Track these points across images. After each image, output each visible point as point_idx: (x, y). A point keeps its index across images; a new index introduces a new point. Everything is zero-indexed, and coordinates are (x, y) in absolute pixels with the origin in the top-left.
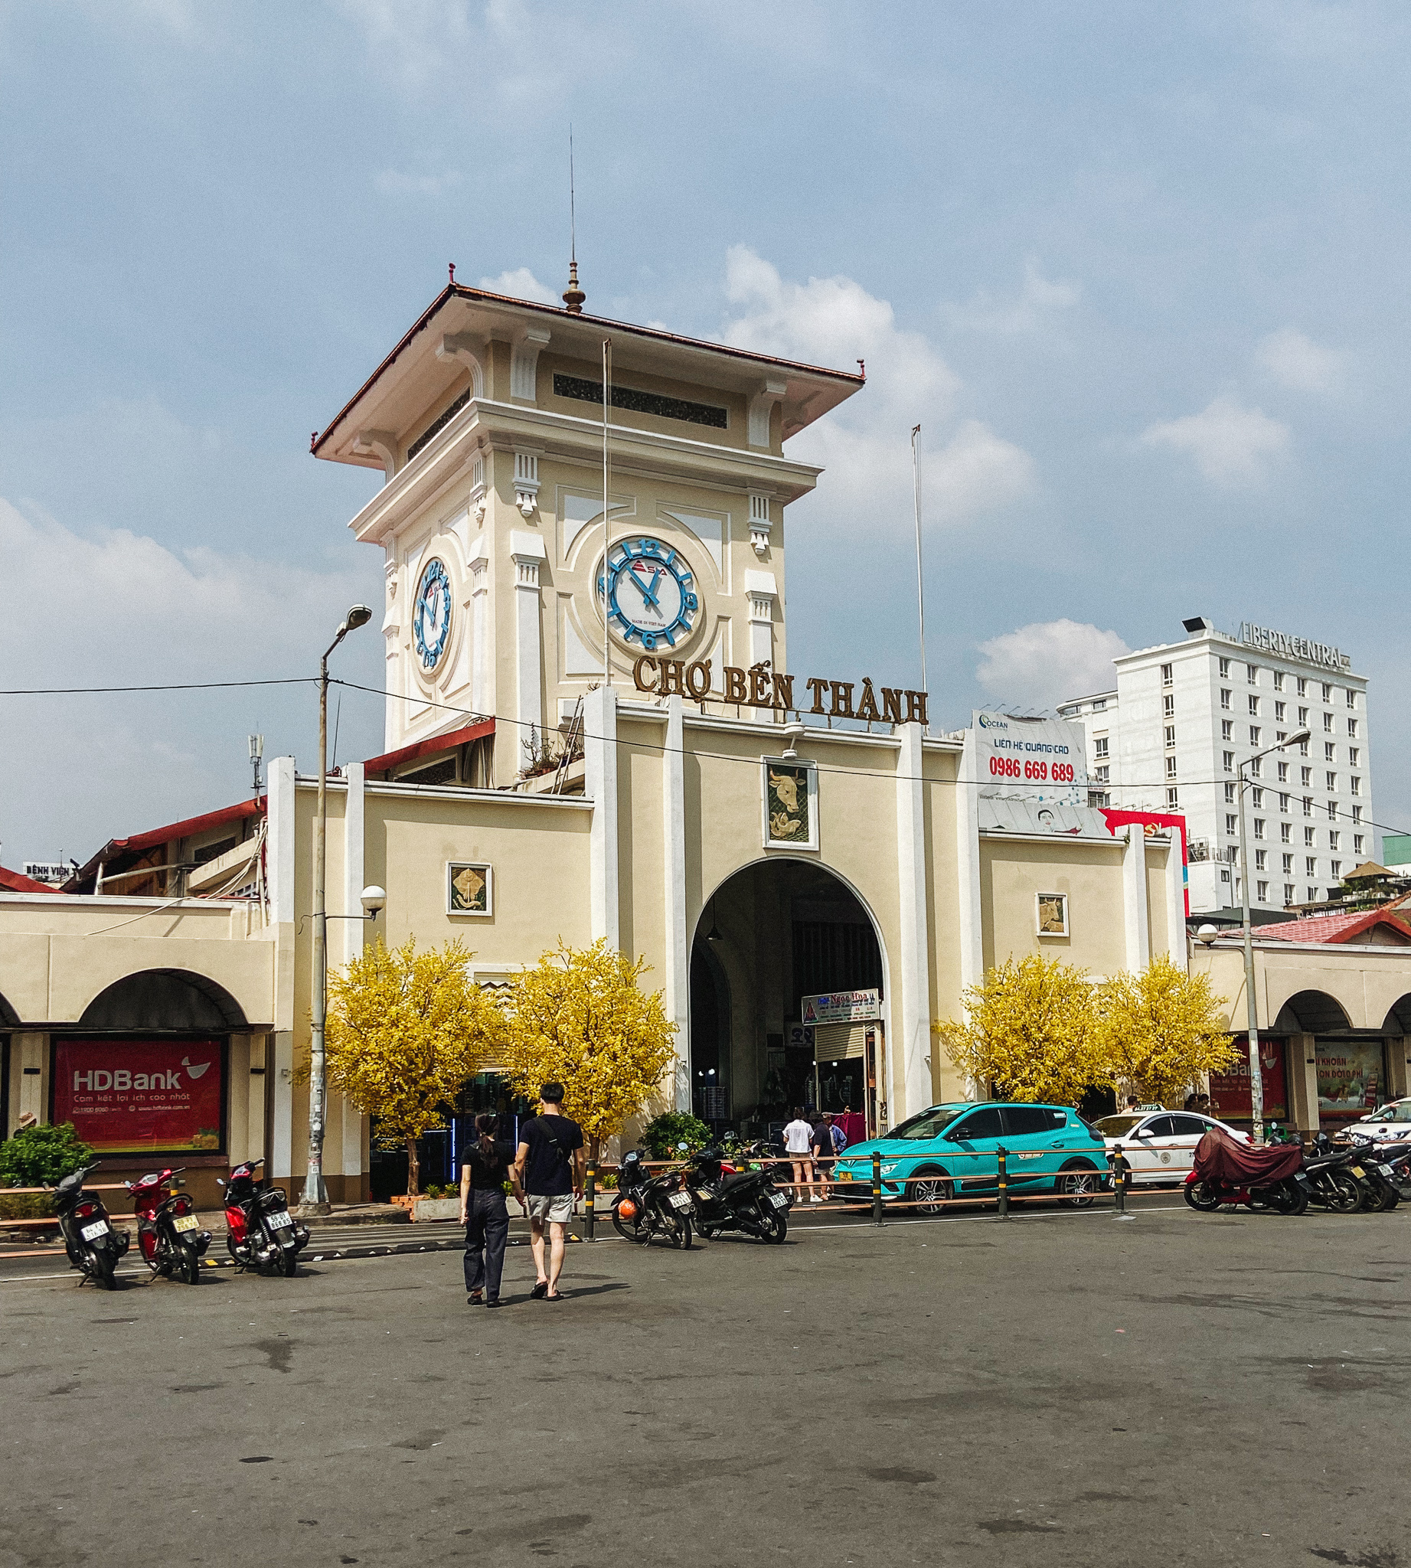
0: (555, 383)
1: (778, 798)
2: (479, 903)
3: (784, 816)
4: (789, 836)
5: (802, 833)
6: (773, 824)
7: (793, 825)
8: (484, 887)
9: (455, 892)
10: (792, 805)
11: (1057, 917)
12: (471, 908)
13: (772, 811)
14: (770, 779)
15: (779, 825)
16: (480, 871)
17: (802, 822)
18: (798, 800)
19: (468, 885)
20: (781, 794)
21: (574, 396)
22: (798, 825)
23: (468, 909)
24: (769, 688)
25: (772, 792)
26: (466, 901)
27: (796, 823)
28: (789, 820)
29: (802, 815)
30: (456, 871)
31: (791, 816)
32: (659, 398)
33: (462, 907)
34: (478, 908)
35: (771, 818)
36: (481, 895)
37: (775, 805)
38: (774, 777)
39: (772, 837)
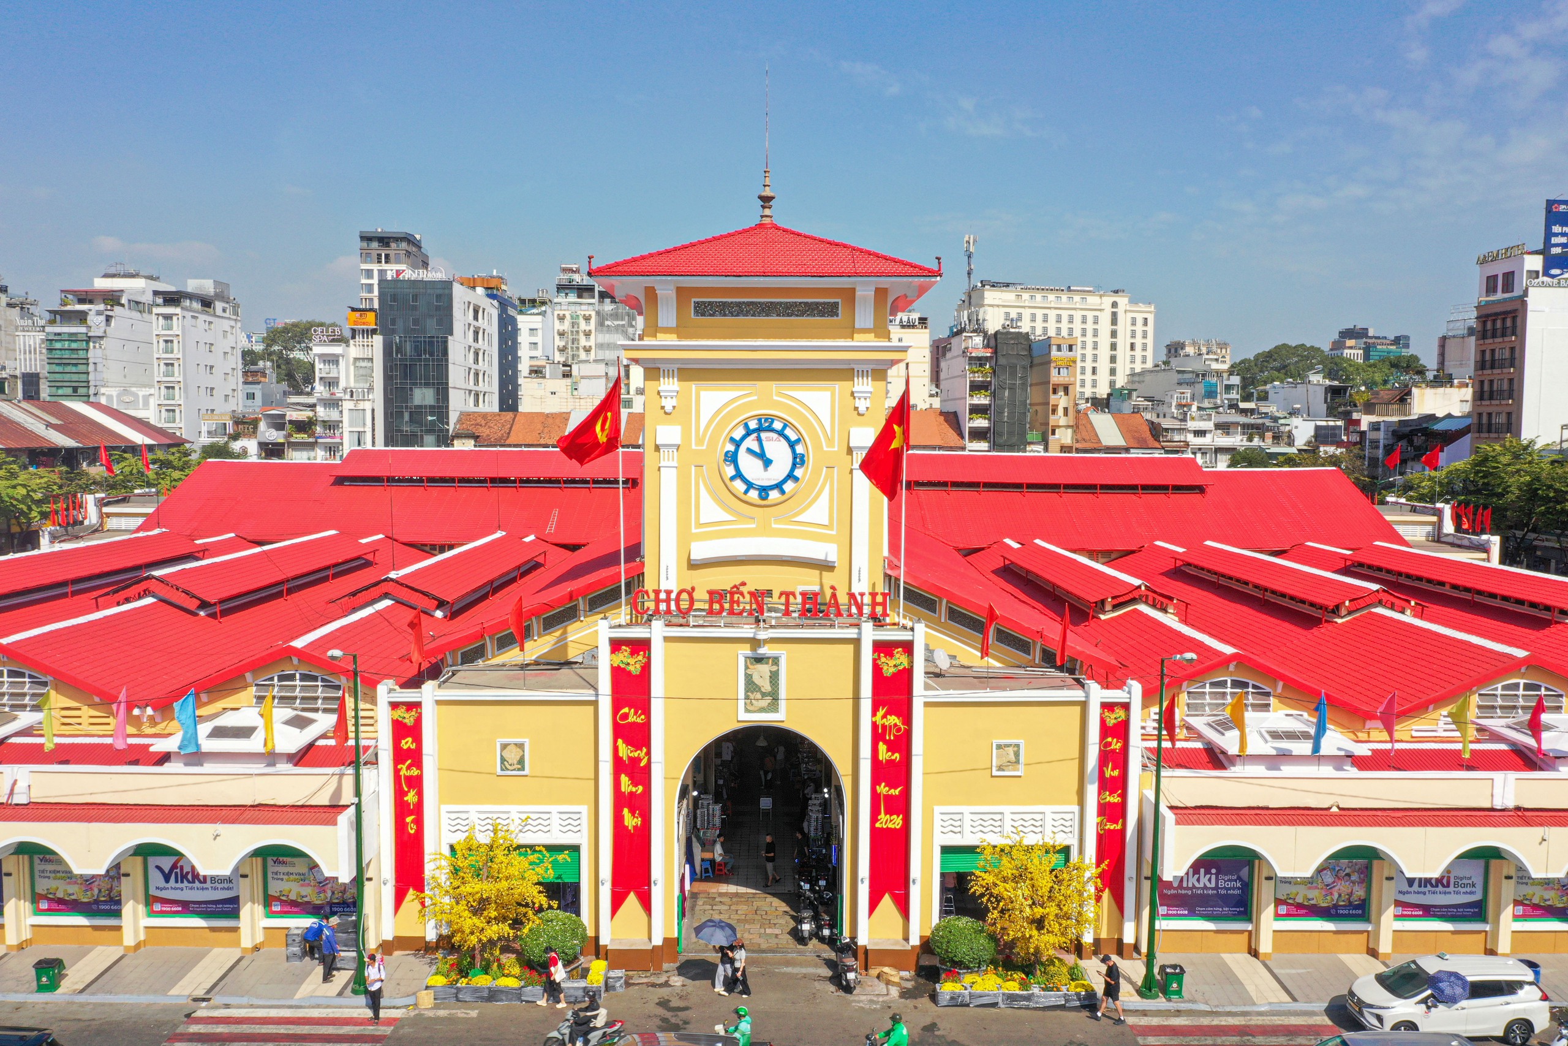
0: (696, 309)
1: (753, 682)
2: (519, 766)
3: (759, 696)
4: (762, 710)
5: (773, 708)
6: (748, 701)
7: (765, 702)
8: (523, 755)
9: (503, 760)
10: (767, 687)
11: (1012, 758)
12: (514, 770)
13: (748, 692)
14: (747, 667)
15: (754, 702)
16: (520, 746)
17: (774, 699)
18: (771, 682)
19: (512, 755)
20: (756, 679)
21: (711, 315)
22: (770, 701)
23: (512, 771)
25: (749, 678)
26: (511, 765)
27: (768, 700)
28: (763, 698)
29: (774, 696)
30: (504, 746)
31: (764, 695)
32: (781, 303)
33: (508, 770)
34: (519, 770)
35: (747, 698)
36: (521, 763)
37: (751, 687)
38: (750, 666)
39: (747, 711)
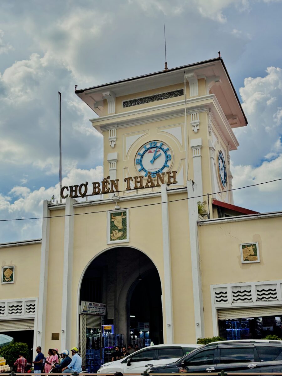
0: (124, 104)
2: (10, 279)
5: (124, 236)
6: (112, 235)
8: (13, 273)
9: (4, 276)
11: (253, 253)
13: (112, 230)
15: (114, 234)
16: (12, 269)
17: (124, 232)
19: (8, 274)
22: (122, 233)
23: (7, 281)
24: (109, 186)
26: (7, 279)
27: (121, 233)
28: (119, 232)
29: (124, 230)
34: (10, 281)
35: (111, 233)
36: (11, 277)
37: (113, 227)
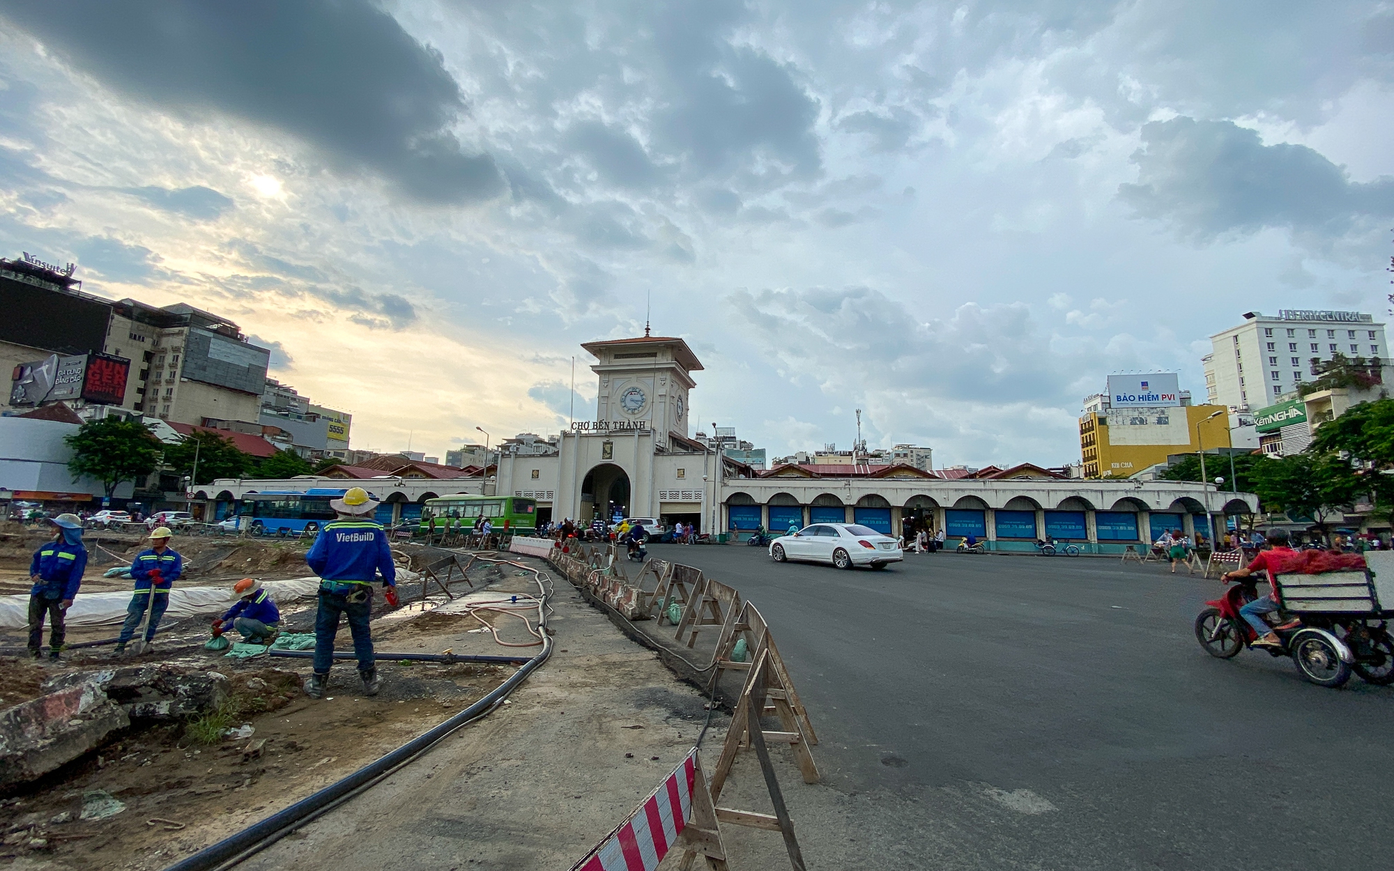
0: (616, 358)
1: (605, 450)
3: (606, 454)
4: (607, 459)
5: (610, 457)
6: (603, 456)
7: (608, 456)
10: (609, 451)
13: (603, 453)
15: (605, 456)
16: (538, 471)
19: (535, 474)
21: (619, 358)
23: (535, 478)
24: (604, 425)
29: (611, 453)
30: (533, 471)
36: (538, 475)
38: (604, 445)
39: (602, 460)
